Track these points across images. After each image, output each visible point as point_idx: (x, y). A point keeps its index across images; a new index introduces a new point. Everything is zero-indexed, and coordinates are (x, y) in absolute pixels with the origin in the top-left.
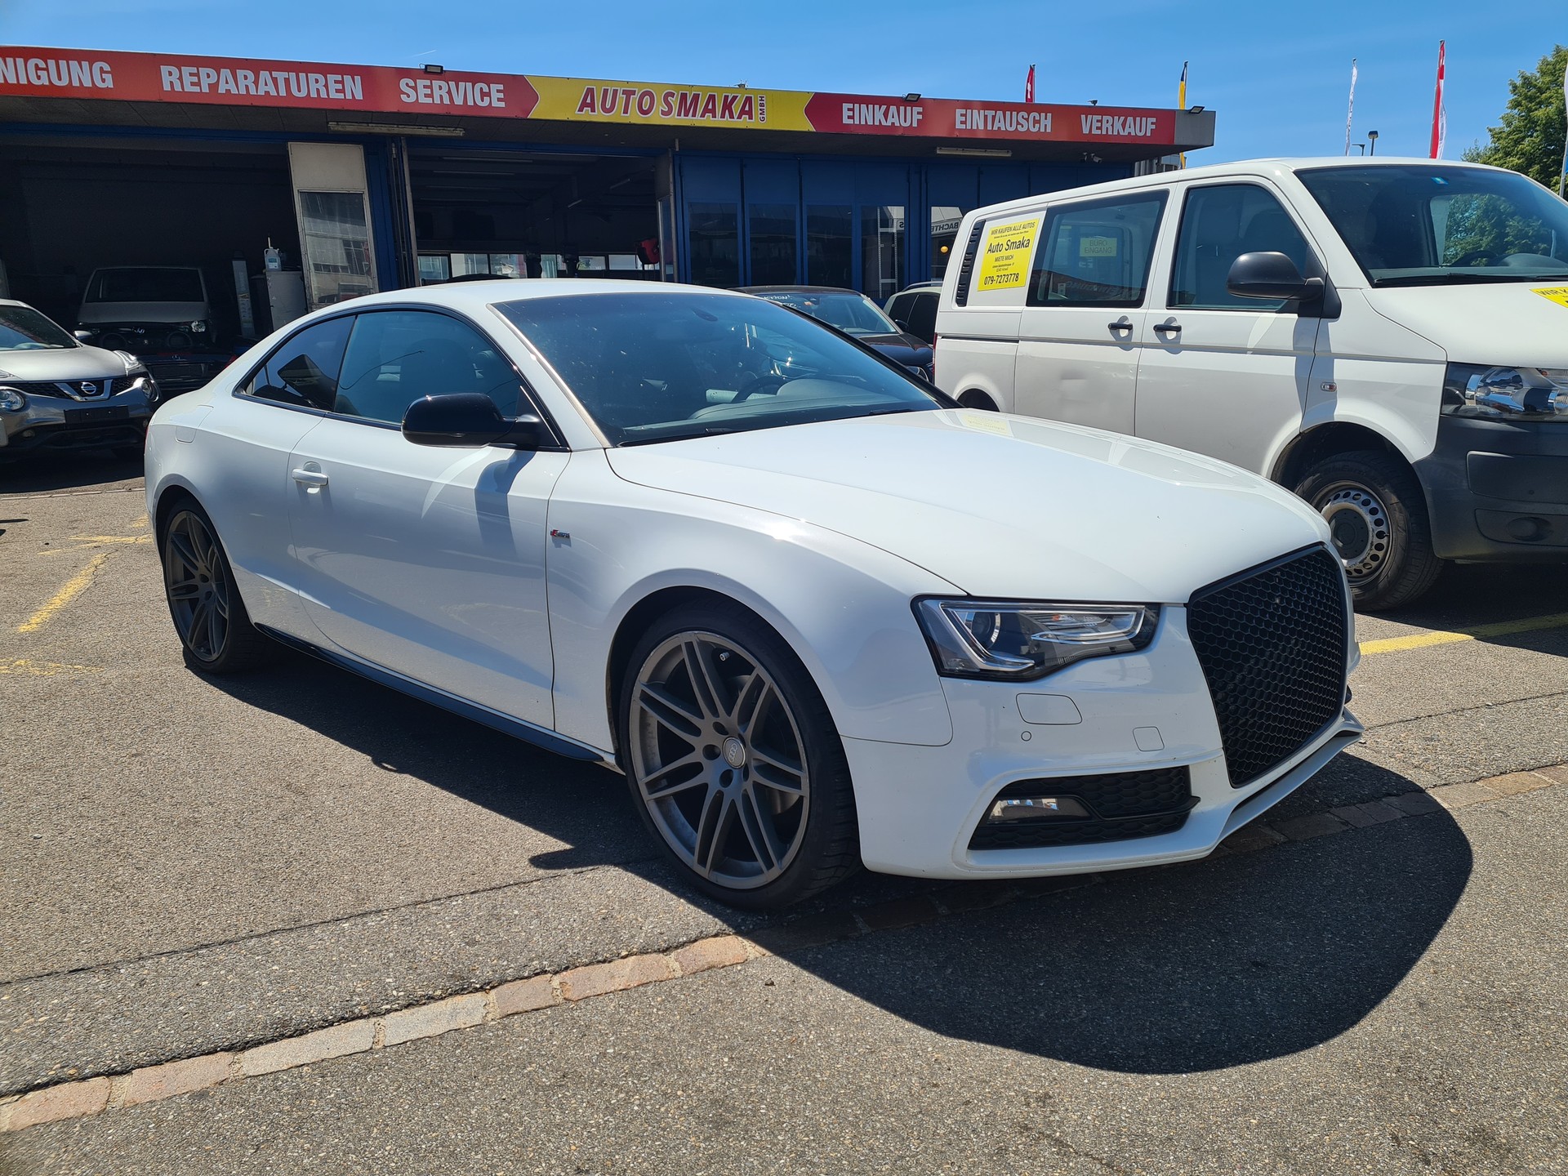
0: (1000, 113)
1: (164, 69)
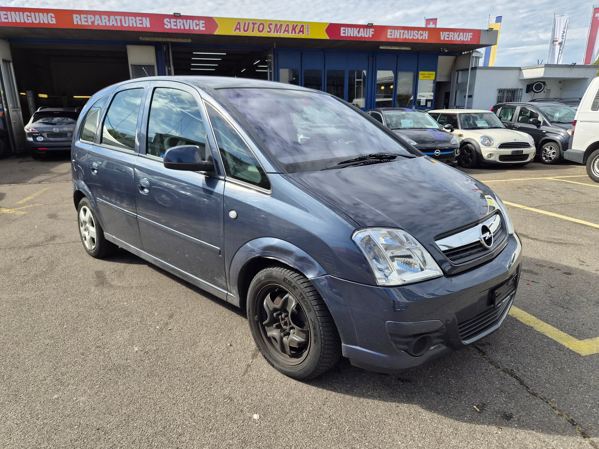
0: (406, 31)
1: (74, 16)
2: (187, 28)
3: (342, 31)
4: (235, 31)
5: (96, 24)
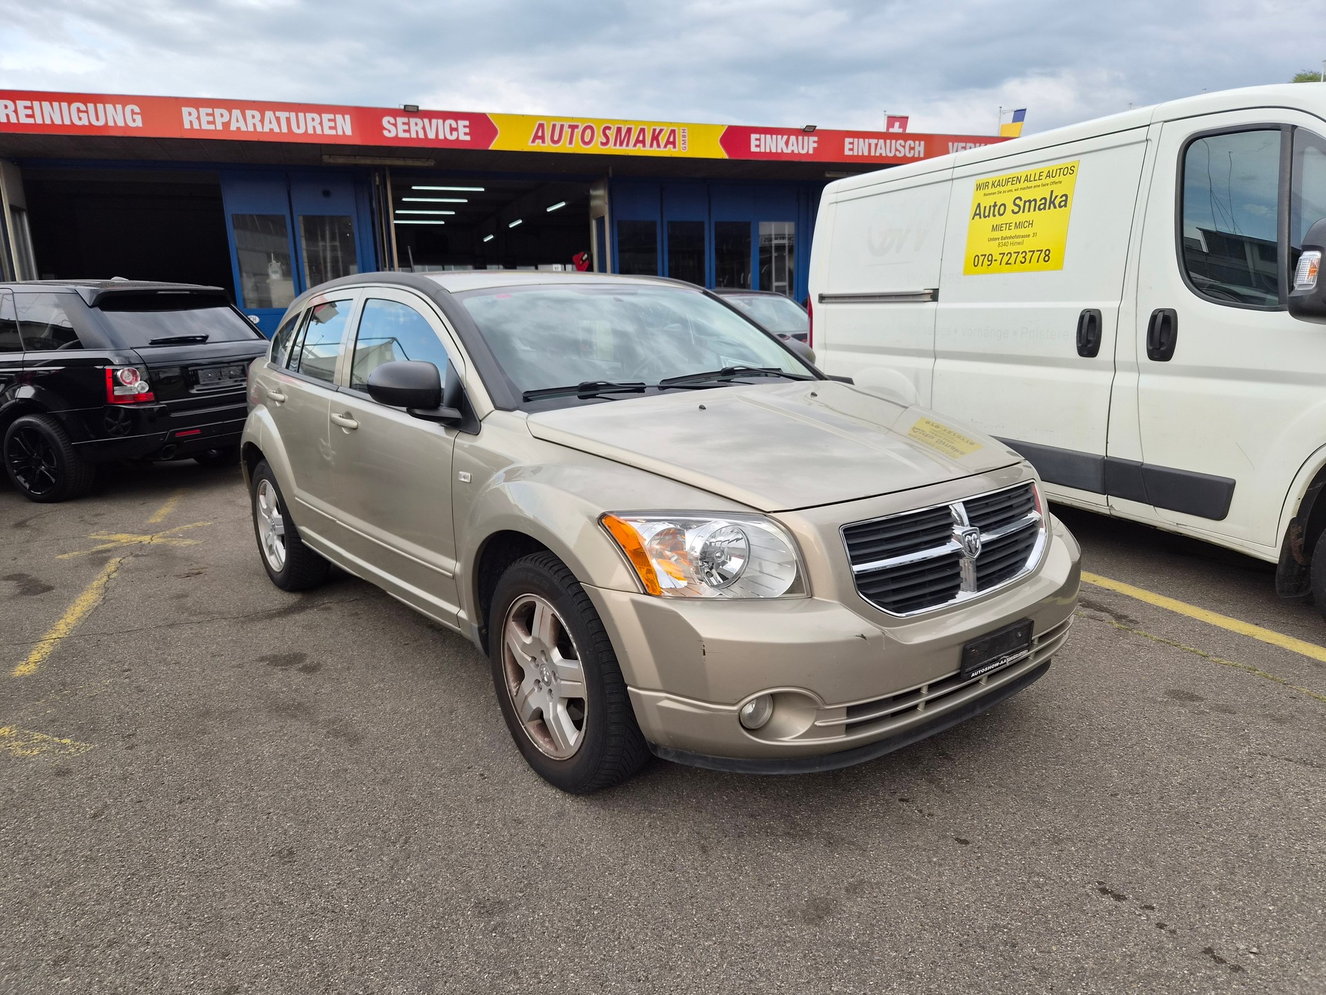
0: (881, 141)
1: (185, 110)
2: (431, 135)
3: (753, 143)
4: (533, 141)
5: (233, 127)
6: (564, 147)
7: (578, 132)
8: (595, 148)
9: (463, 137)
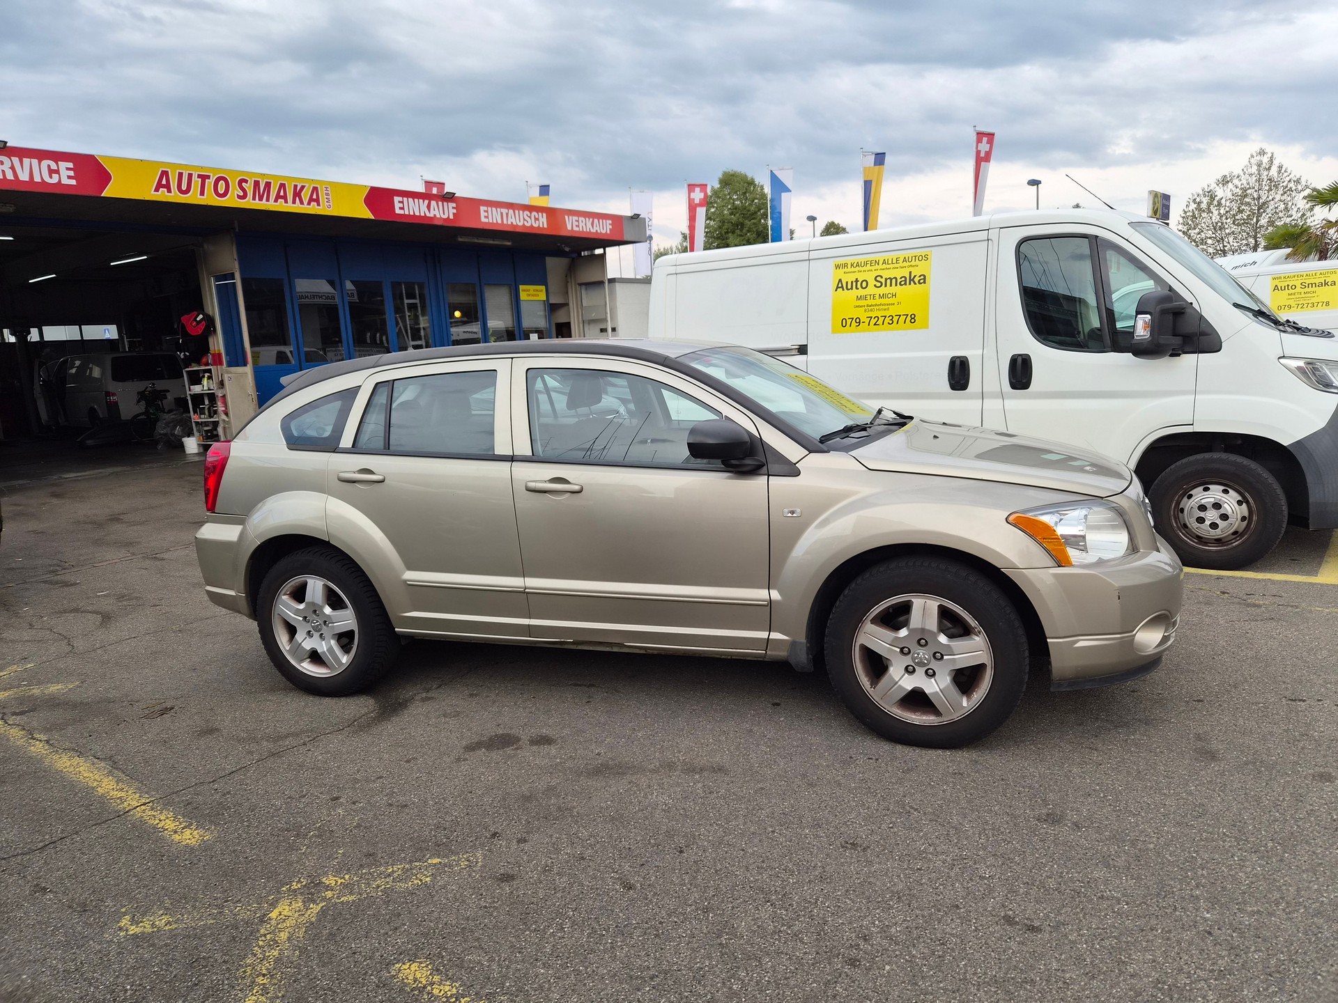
0: (511, 211)
2: (24, 177)
3: (397, 205)
4: (157, 190)
6: (193, 198)
7: (210, 183)
8: (231, 201)
9: (65, 181)
